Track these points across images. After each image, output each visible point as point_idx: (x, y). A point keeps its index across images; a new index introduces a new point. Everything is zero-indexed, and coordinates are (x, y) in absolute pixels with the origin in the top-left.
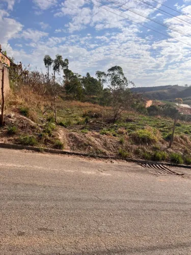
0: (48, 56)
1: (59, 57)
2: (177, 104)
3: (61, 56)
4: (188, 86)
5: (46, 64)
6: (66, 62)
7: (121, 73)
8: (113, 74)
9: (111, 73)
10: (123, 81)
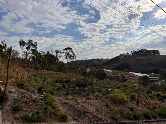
0: (22, 40)
1: (31, 41)
2: (105, 70)
3: (32, 41)
4: (109, 59)
5: (20, 46)
6: (35, 44)
7: (72, 51)
8: (67, 52)
9: (65, 51)
10: (73, 56)
